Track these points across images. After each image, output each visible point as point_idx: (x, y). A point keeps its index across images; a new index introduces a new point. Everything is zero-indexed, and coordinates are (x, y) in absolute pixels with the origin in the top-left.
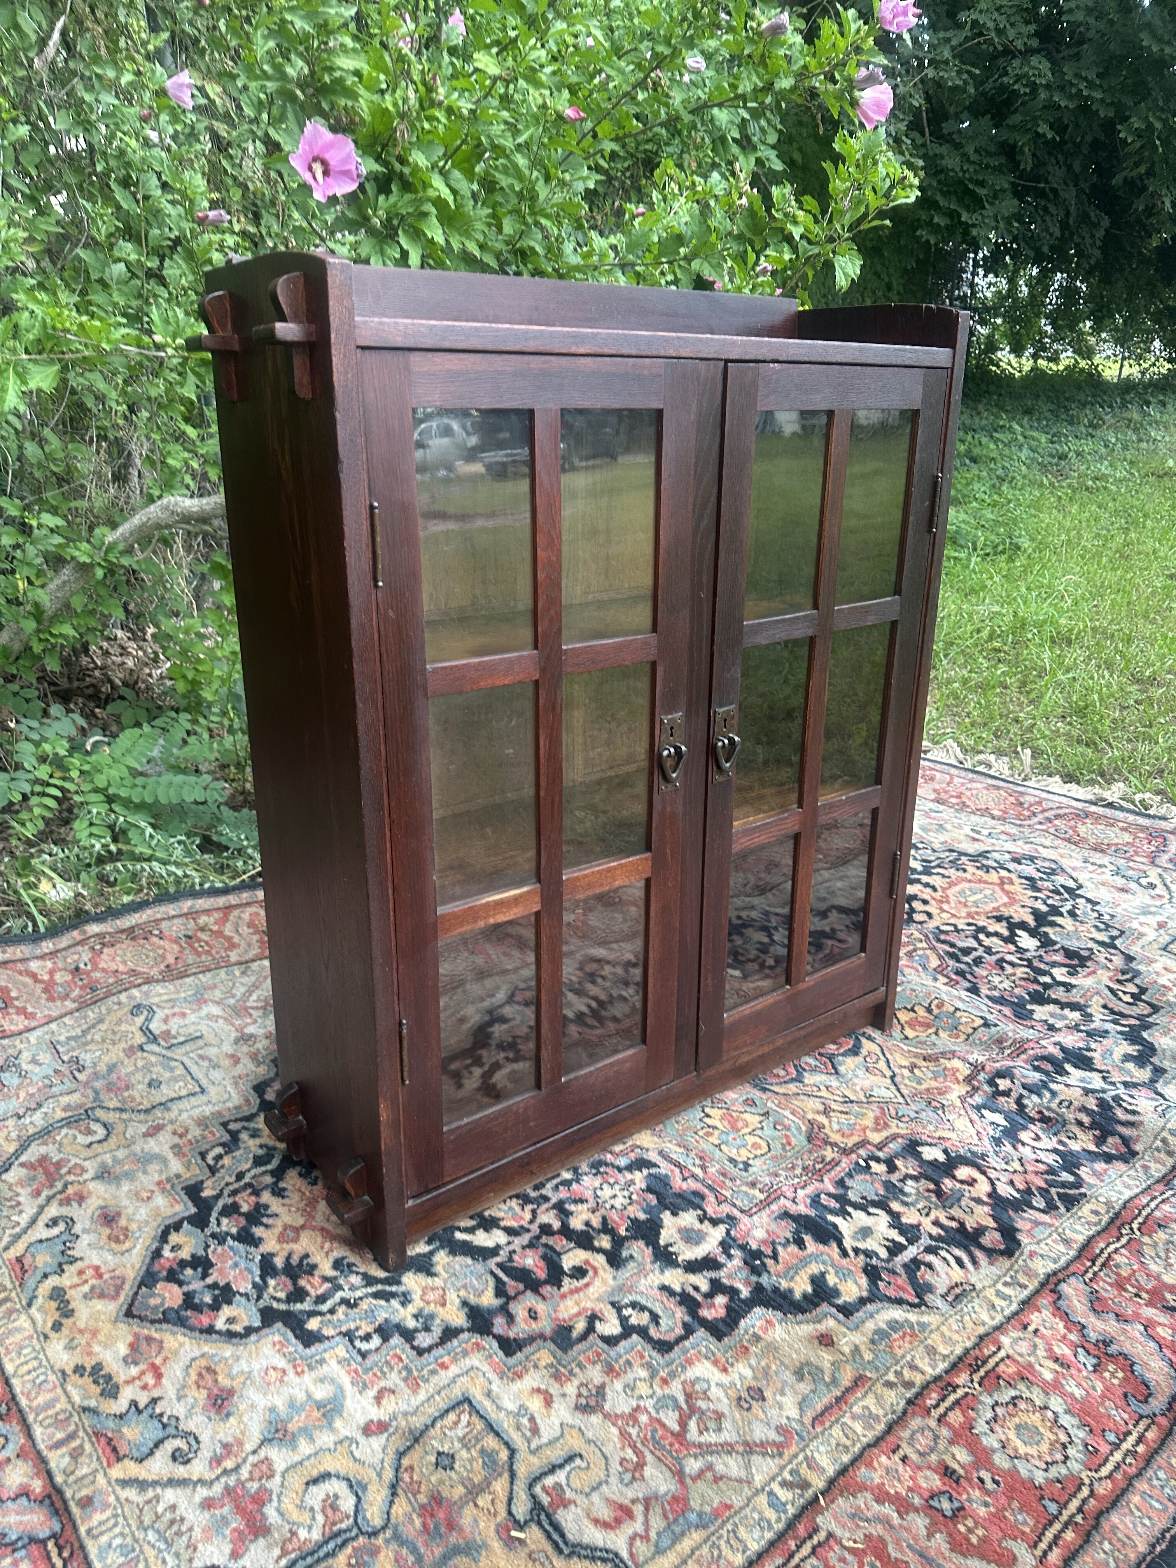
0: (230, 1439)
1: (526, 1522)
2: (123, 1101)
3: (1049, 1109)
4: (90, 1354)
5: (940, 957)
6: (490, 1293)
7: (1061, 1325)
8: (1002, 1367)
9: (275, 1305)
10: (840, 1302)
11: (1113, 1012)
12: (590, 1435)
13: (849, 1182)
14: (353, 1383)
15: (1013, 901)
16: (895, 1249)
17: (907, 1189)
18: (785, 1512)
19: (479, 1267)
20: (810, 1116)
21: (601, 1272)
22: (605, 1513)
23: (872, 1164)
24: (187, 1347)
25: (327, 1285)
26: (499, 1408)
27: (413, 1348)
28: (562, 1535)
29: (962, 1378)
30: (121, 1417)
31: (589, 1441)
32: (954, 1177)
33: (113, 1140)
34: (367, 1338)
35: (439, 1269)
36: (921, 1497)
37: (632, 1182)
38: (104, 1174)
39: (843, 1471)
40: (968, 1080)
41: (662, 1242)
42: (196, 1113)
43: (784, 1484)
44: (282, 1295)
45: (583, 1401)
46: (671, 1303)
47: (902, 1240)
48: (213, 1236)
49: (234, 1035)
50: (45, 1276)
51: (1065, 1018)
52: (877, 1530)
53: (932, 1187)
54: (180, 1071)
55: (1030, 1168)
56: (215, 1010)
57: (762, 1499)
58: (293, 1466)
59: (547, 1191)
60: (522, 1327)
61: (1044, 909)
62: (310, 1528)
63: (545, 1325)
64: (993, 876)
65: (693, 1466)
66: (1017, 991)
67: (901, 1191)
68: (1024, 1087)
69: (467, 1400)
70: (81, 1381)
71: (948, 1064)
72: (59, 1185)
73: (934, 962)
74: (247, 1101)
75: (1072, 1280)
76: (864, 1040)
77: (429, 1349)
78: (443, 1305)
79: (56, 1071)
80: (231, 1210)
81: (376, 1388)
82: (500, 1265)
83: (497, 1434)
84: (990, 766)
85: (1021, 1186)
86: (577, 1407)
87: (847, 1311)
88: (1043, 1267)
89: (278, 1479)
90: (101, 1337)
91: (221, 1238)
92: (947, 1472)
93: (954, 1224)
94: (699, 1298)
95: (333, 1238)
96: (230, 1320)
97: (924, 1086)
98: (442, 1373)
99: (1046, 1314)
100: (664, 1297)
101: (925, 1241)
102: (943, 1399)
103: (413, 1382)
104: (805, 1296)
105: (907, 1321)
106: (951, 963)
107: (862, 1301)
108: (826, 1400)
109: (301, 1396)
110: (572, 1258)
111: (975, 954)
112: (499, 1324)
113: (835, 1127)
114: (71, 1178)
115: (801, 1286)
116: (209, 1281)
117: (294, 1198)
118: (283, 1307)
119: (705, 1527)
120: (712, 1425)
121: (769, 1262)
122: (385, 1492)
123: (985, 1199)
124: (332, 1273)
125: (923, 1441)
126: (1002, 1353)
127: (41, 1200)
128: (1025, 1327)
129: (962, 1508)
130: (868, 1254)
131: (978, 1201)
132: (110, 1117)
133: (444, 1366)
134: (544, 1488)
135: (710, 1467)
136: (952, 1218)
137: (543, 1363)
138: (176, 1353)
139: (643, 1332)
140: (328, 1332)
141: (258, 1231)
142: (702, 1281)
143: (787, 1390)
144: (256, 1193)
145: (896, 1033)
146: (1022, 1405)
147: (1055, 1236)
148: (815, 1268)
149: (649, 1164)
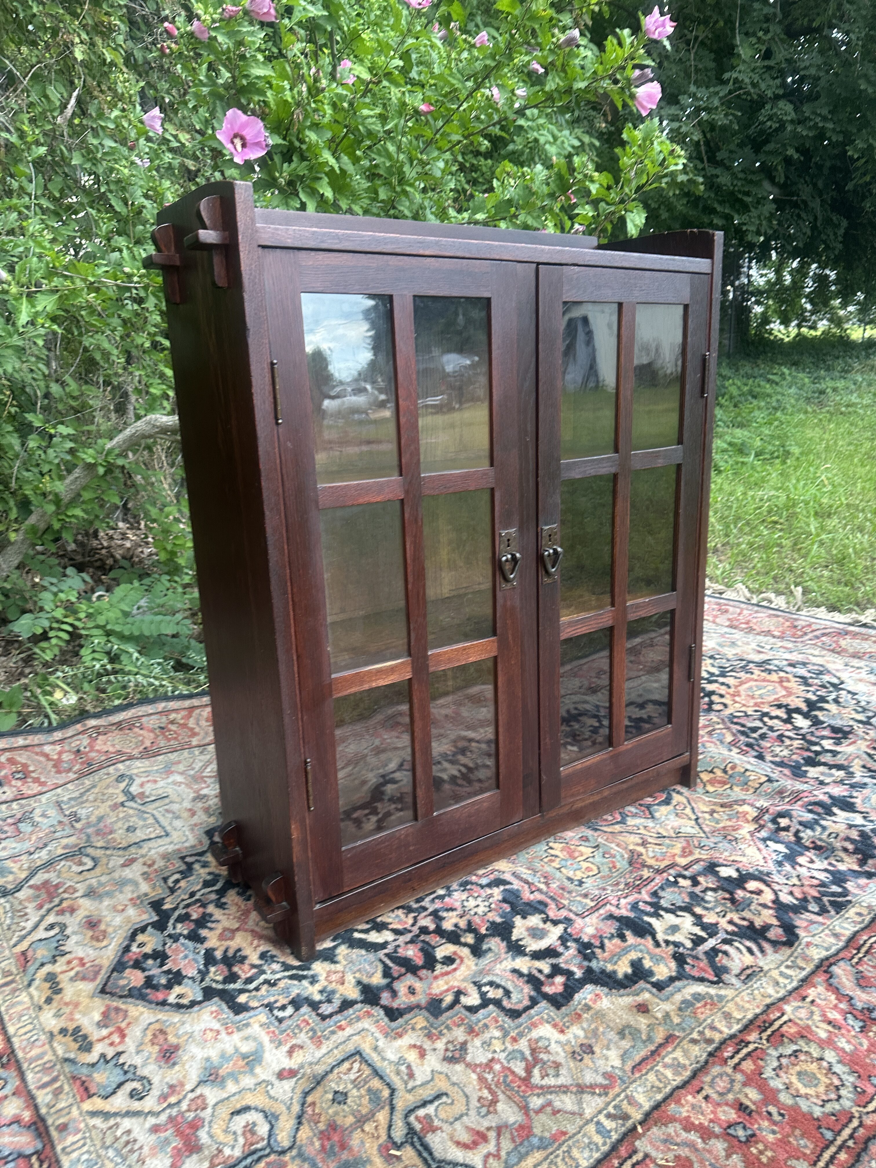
0: (174, 1082)
1: (402, 1144)
2: (108, 842)
3: (820, 840)
4: (72, 1020)
5: (734, 735)
6: (379, 974)
7: (833, 997)
8: (785, 1028)
9: (214, 985)
10: (654, 980)
11: (870, 770)
12: (454, 1079)
13: (661, 894)
14: (271, 1041)
15: (790, 694)
16: (698, 941)
17: (707, 898)
18: (610, 1137)
19: (371, 956)
20: (631, 847)
21: (466, 960)
22: (465, 1137)
23: (680, 880)
24: (146, 1015)
25: (254, 971)
26: (384, 1059)
27: (318, 1015)
28: (431, 1154)
29: (753, 1037)
30: (93, 1065)
31: (454, 1084)
32: (745, 889)
33: (98, 870)
34: (283, 1008)
35: (340, 958)
36: (721, 1127)
37: (491, 896)
38: (90, 893)
39: (657, 1106)
40: (756, 820)
41: (514, 938)
42: (161, 850)
43: (609, 1116)
44: (220, 978)
45: (450, 1054)
46: (521, 982)
47: (703, 934)
48: (170, 936)
49: (192, 795)
50: (42, 965)
51: (832, 775)
52: (684, 1152)
53: (727, 896)
54: (151, 821)
55: (806, 883)
56: (179, 778)
57: (591, 1128)
58: (222, 1101)
59: (426, 903)
60: (403, 1000)
61: (814, 698)
62: (233, 1147)
63: (421, 998)
64: (774, 677)
65: (536, 1102)
66: (794, 757)
67: (703, 899)
68: (801, 823)
69: (358, 1053)
70: (64, 1040)
71: (741, 809)
72: (57, 901)
73: (729, 738)
74: (200, 842)
75: (841, 963)
76: (674, 795)
77: (331, 1016)
78: (343, 984)
79: (60, 822)
80: (184, 918)
81: (289, 1045)
82: (387, 955)
83: (381, 1078)
84: (770, 602)
85: (799, 895)
86: (445, 1059)
87: (659, 986)
88: (817, 954)
89: (209, 1110)
90: (81, 1008)
91: (175, 938)
92: (741, 1107)
93: (745, 923)
94: (542, 978)
95: (261, 937)
96: (180, 996)
97: (721, 825)
98: (340, 1033)
99: (821, 989)
100: (515, 978)
101: (722, 935)
102: (737, 1052)
103: (317, 1040)
104: (626, 976)
105: (707, 993)
106: (743, 738)
107: (672, 980)
108: (643, 1053)
109: (230, 1050)
110: (444, 950)
111: (760, 732)
112: (385, 998)
113: (651, 854)
114: (66, 895)
115: (623, 968)
116: (165, 968)
117: (232, 910)
118: (220, 987)
119: (545, 1148)
120: (551, 1072)
121: (598, 951)
122: (293, 1122)
123: (770, 904)
124: (258, 962)
125: (722, 1084)
126: (785, 1018)
127: (43, 911)
128: (804, 999)
129: (753, 1135)
130: (676, 945)
131: (765, 906)
132: (98, 853)
133: (341, 1028)
134: (417, 1118)
135: (549, 1104)
136: (744, 919)
137: (419, 1026)
138: (137, 1019)
139: (497, 1003)
140: (254, 1004)
141: (204, 933)
142: (545, 966)
143: (612, 1046)
144: (204, 906)
145: (700, 789)
146: (802, 1057)
147: (827, 932)
148: (634, 955)
149: (505, 882)
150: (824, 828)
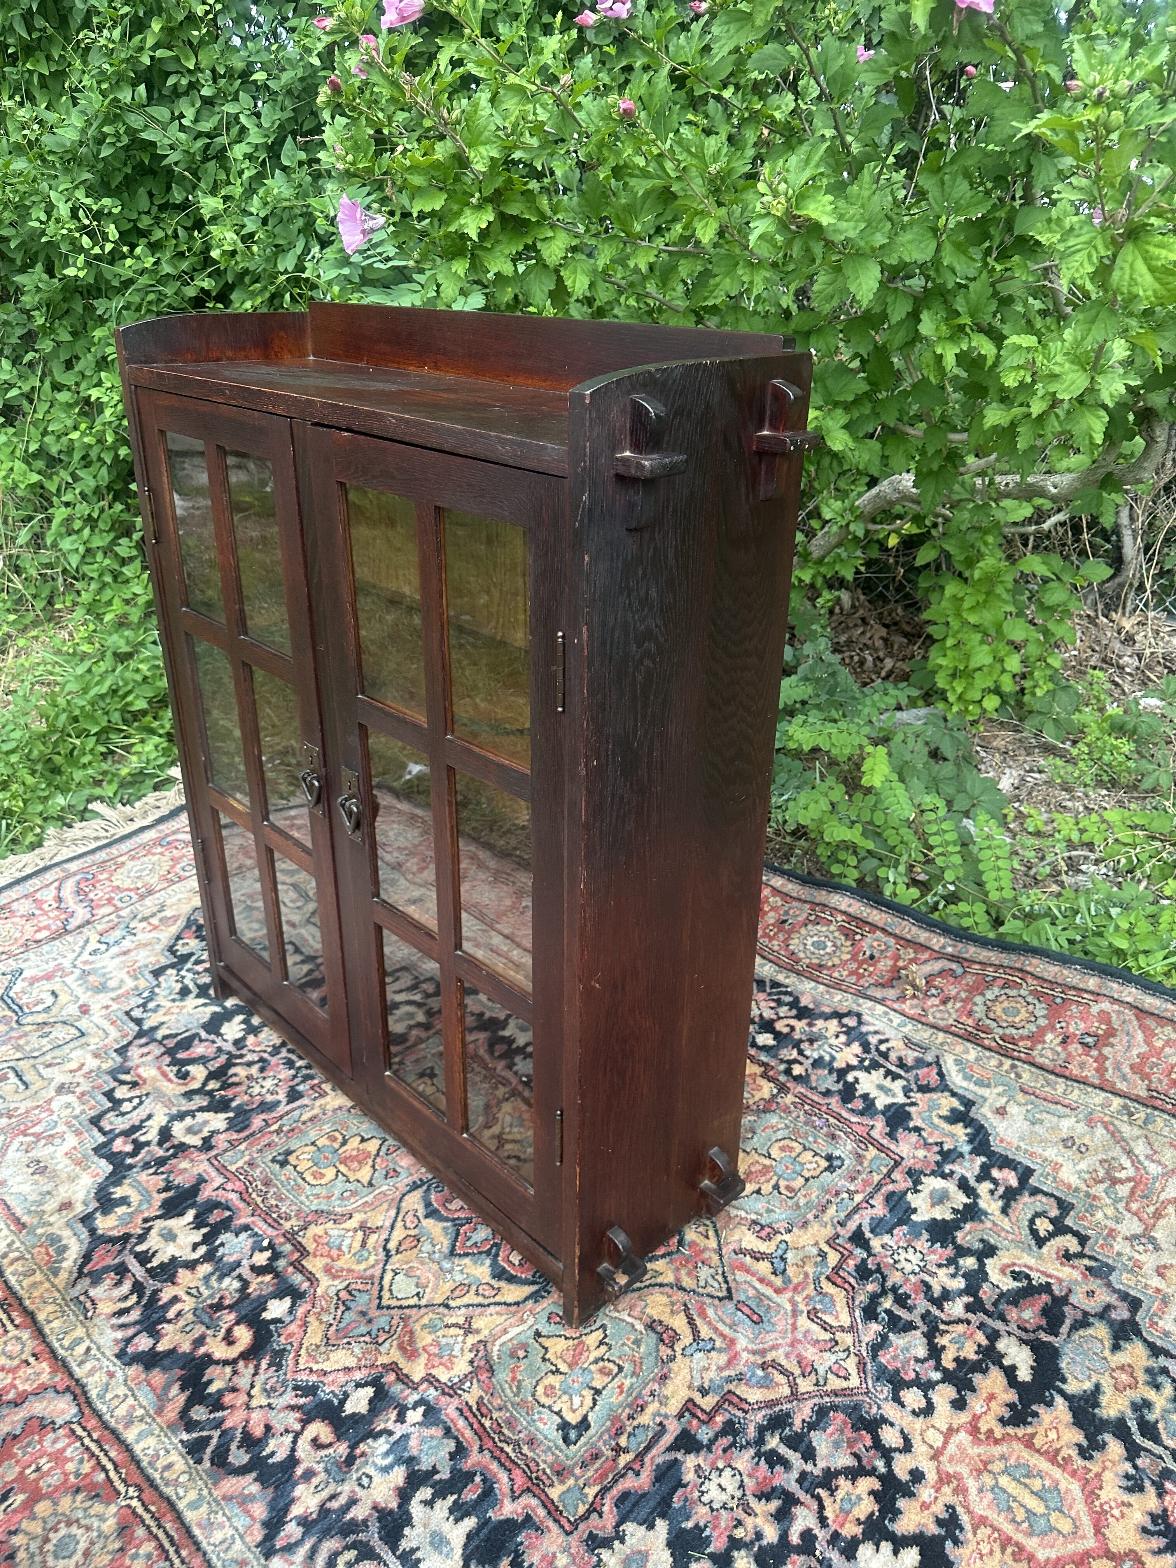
7: (29, 1390)
10: (97, 1214)
16: (143, 1258)
17: (227, 1281)
19: (197, 1025)
20: (358, 1215)
23: (268, 1255)
26: (72, 1049)
27: (133, 1008)
31: (36, 1092)
32: (238, 1323)
35: (200, 1008)
37: (276, 1094)
41: (199, 1114)
45: (68, 1086)
46: (134, 1122)
47: (154, 1264)
53: (227, 1303)
60: (135, 1051)
63: (136, 1062)
67: (225, 1276)
69: (85, 1035)
71: (461, 1360)
75: (74, 1410)
76: (530, 1289)
77: (129, 1014)
78: (164, 1014)
82: (196, 1034)
83: (51, 1049)
85: (228, 1399)
86: (63, 1084)
87: (87, 1220)
93: (171, 1314)
94: (135, 1136)
99: (45, 1378)
100: (140, 1118)
101: (151, 1285)
104: (111, 1194)
105: (64, 1259)
107: (92, 1231)
108: (15, 1207)
110: (198, 1070)
112: (143, 1041)
115: (122, 1192)
120: (22, 1147)
121: (152, 1171)
122: (41, 1020)
123: (202, 1350)
126: (10, 1327)
128: (35, 1356)
130: (144, 1238)
131: (200, 1341)
133: (113, 1023)
136: (179, 1314)
137: (104, 1065)
139: (114, 1109)
142: (150, 1136)
143: (35, 1187)
147: (140, 1412)
148: (135, 1198)
150: (386, 1470)
